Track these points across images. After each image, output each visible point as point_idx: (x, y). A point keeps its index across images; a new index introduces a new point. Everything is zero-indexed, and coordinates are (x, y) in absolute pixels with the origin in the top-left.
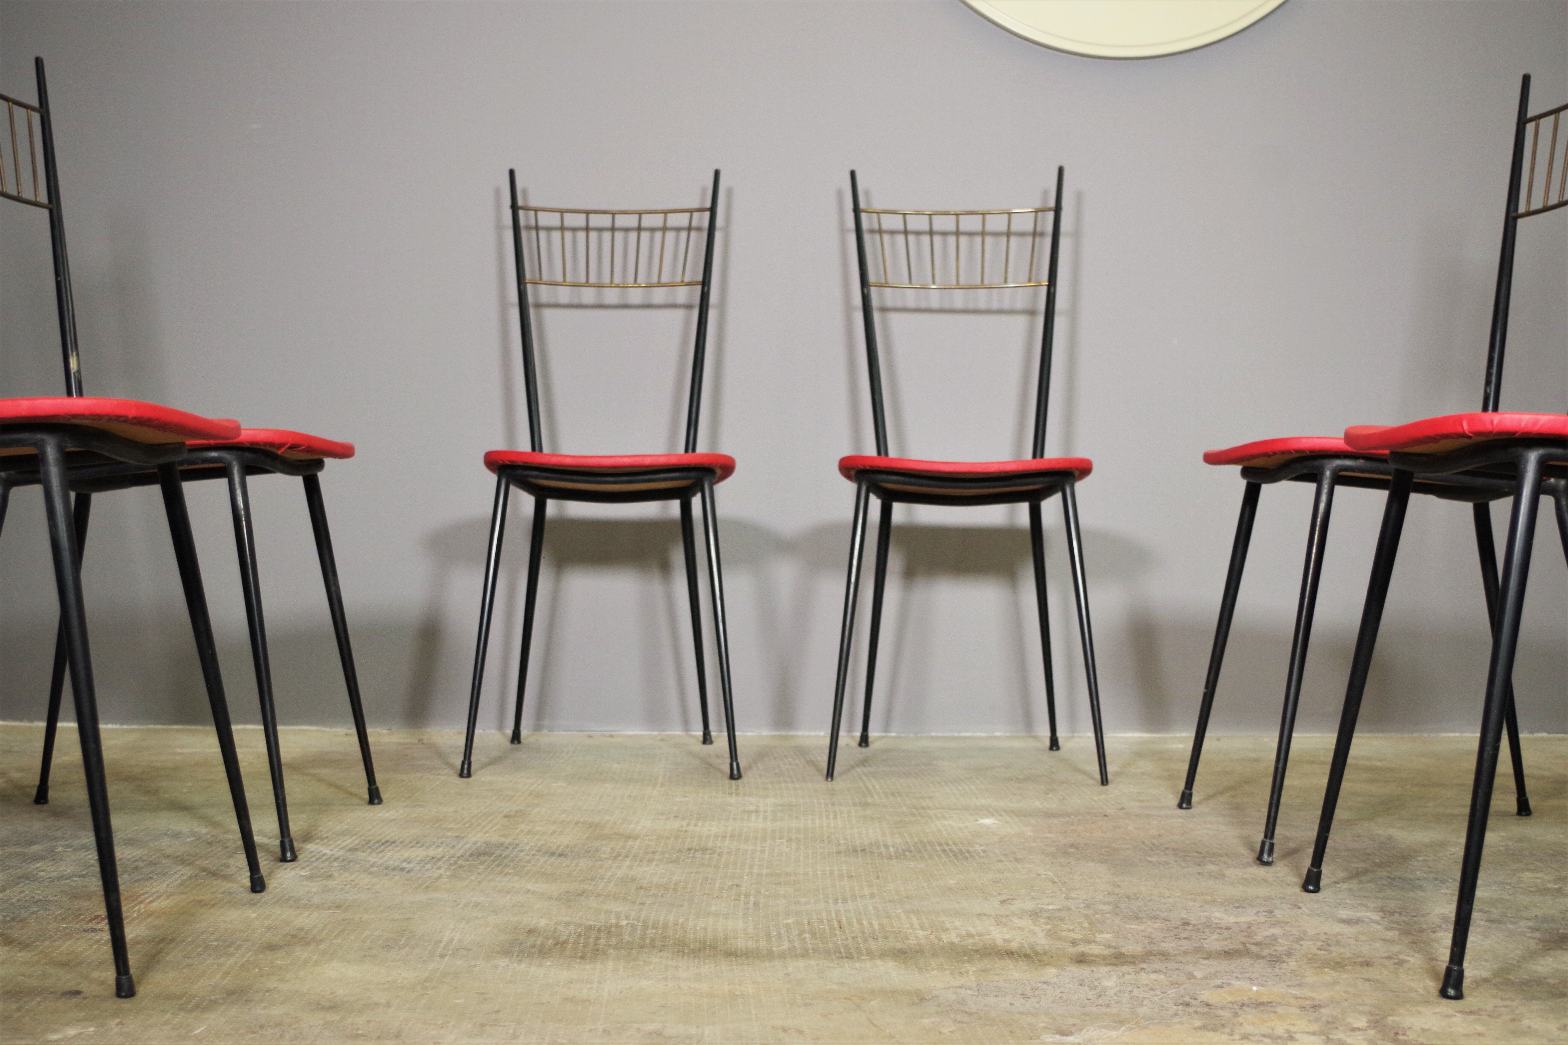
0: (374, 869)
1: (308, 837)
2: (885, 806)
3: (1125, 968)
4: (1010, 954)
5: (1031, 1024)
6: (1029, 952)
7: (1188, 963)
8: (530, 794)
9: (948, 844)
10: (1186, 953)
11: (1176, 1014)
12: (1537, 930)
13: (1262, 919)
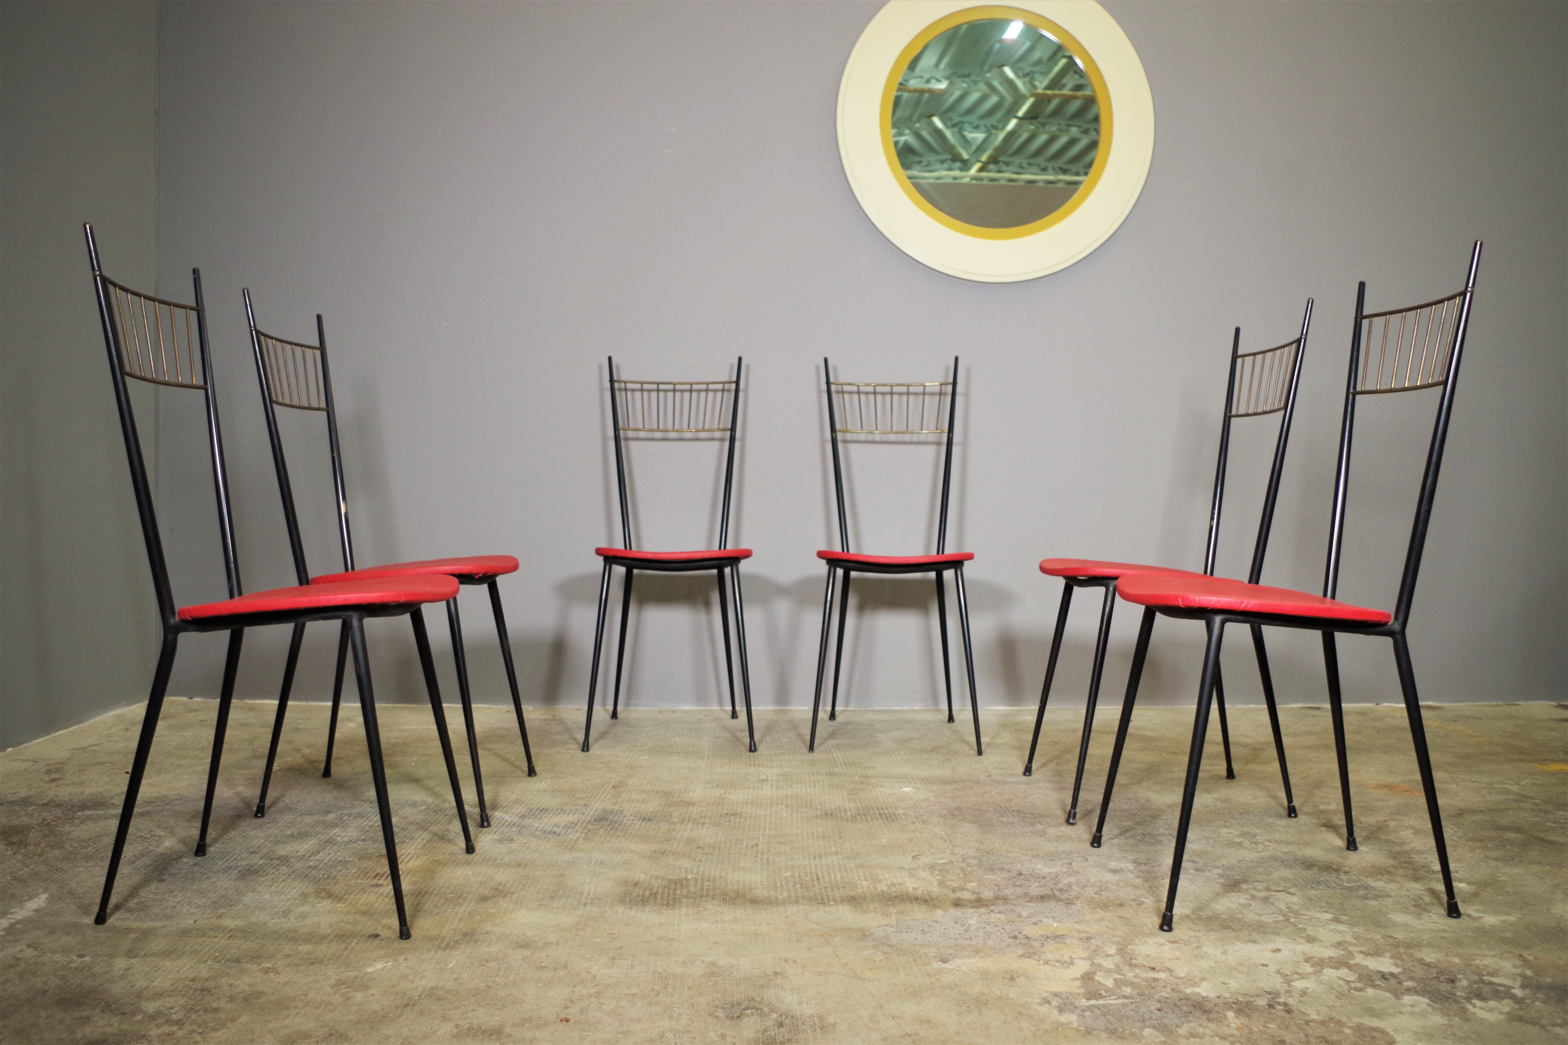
0: (538, 833)
1: (495, 807)
2: (845, 775)
3: (983, 910)
4: (916, 899)
5: (926, 954)
6: (927, 898)
7: (1019, 905)
8: (627, 766)
9: (883, 809)
10: (1018, 897)
11: (1009, 945)
12: (1222, 876)
13: (1065, 870)
